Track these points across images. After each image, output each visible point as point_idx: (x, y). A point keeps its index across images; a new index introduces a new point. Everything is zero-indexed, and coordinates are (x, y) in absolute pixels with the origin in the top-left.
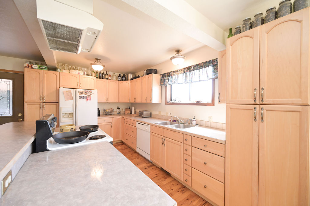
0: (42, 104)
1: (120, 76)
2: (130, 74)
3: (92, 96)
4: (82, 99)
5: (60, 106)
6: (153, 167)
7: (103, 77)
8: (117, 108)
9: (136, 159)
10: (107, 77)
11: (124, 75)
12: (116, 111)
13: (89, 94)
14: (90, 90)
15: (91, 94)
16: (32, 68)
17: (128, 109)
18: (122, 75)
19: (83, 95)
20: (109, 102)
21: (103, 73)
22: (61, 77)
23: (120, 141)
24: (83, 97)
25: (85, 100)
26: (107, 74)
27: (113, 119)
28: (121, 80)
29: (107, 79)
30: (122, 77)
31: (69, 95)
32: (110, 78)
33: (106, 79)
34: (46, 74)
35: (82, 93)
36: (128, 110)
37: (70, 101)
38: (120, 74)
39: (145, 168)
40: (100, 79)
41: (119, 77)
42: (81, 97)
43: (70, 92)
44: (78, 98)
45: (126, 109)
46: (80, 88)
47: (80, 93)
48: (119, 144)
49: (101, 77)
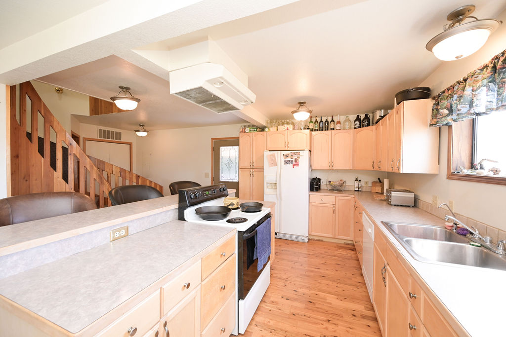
0: (251, 170)
1: (358, 119)
2: (378, 111)
3: (300, 161)
4: (287, 165)
5: (265, 174)
6: (371, 323)
7: (325, 127)
8: (355, 179)
9: (352, 288)
10: (332, 126)
11: (366, 115)
12: (351, 184)
13: (296, 157)
14: (297, 151)
15: (299, 158)
16: (245, 132)
17: (376, 182)
18: (362, 116)
19: (289, 159)
20: (334, 168)
21: (327, 120)
22: (269, 137)
23: (351, 242)
24: (288, 162)
25: (291, 165)
26: (333, 121)
27: (337, 198)
28: (360, 127)
29: (333, 129)
30: (363, 120)
31: (272, 160)
32: (338, 127)
33: (331, 129)
34: (255, 136)
35: (287, 156)
36: (377, 184)
37: (274, 167)
38: (358, 116)
39: (355, 313)
40: (321, 132)
41: (356, 122)
42: (286, 162)
43: (273, 155)
44: (283, 163)
45: (374, 182)
46: (289, 149)
47: (285, 157)
48: (347, 246)
49: (323, 127)
